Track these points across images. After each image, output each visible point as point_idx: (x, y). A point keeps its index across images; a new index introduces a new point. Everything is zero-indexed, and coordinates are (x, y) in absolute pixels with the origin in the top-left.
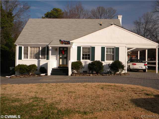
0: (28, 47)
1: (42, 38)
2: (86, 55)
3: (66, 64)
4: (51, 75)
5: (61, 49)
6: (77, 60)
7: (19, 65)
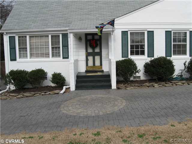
0: (26, 37)
1: (52, 18)
2: (137, 47)
3: (99, 65)
4: (76, 90)
5: (90, 37)
6: (122, 57)
7: (12, 73)
